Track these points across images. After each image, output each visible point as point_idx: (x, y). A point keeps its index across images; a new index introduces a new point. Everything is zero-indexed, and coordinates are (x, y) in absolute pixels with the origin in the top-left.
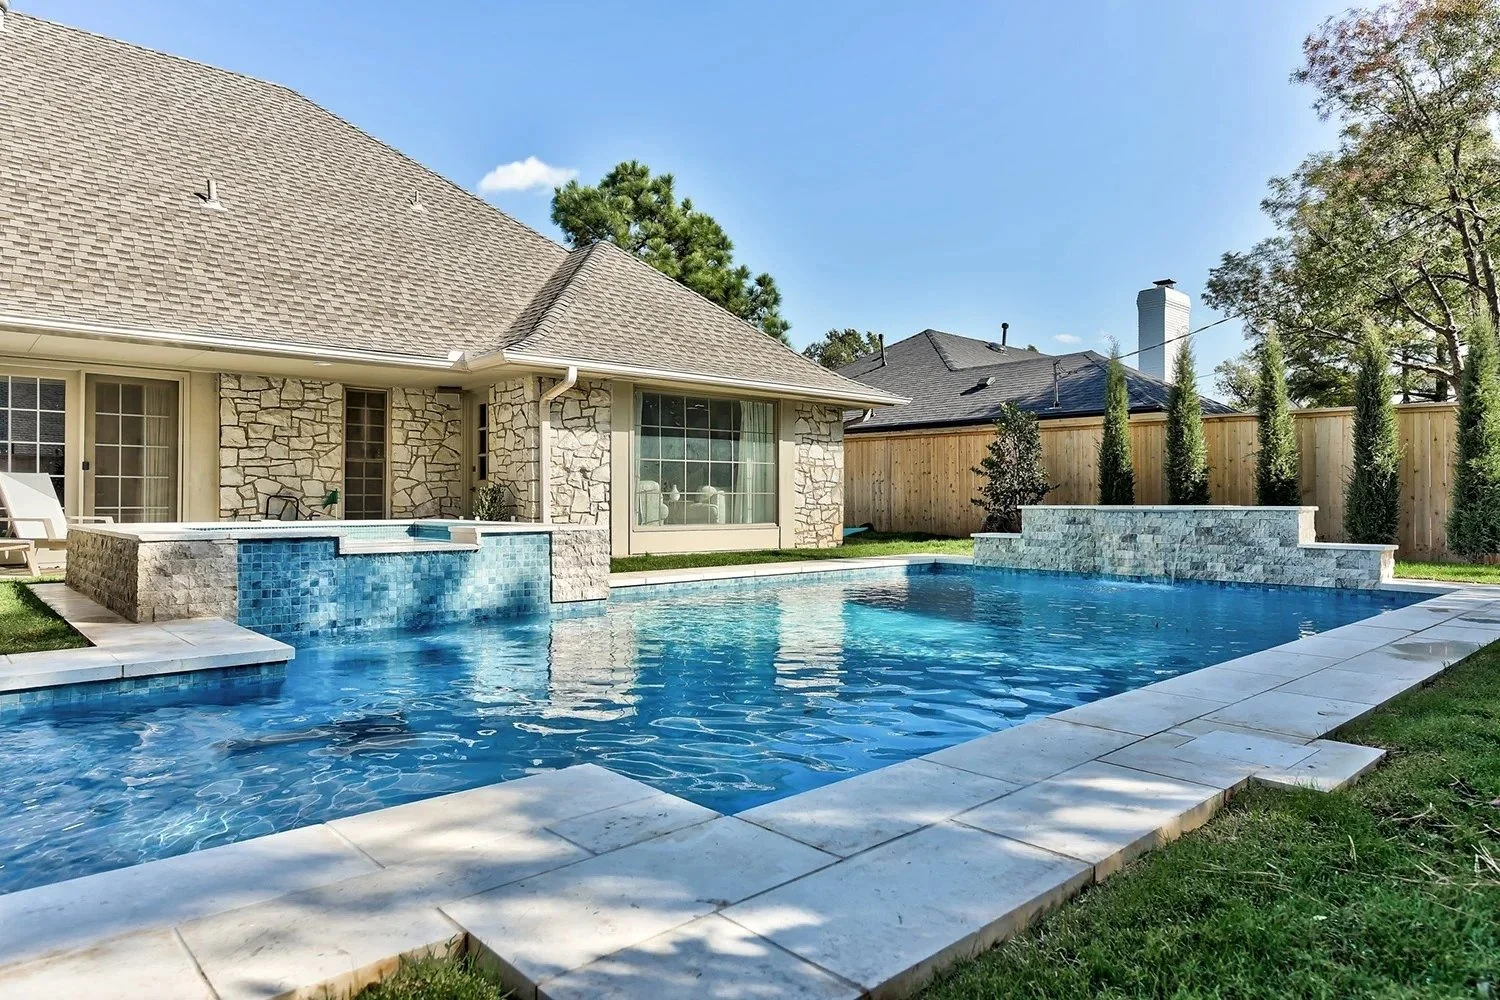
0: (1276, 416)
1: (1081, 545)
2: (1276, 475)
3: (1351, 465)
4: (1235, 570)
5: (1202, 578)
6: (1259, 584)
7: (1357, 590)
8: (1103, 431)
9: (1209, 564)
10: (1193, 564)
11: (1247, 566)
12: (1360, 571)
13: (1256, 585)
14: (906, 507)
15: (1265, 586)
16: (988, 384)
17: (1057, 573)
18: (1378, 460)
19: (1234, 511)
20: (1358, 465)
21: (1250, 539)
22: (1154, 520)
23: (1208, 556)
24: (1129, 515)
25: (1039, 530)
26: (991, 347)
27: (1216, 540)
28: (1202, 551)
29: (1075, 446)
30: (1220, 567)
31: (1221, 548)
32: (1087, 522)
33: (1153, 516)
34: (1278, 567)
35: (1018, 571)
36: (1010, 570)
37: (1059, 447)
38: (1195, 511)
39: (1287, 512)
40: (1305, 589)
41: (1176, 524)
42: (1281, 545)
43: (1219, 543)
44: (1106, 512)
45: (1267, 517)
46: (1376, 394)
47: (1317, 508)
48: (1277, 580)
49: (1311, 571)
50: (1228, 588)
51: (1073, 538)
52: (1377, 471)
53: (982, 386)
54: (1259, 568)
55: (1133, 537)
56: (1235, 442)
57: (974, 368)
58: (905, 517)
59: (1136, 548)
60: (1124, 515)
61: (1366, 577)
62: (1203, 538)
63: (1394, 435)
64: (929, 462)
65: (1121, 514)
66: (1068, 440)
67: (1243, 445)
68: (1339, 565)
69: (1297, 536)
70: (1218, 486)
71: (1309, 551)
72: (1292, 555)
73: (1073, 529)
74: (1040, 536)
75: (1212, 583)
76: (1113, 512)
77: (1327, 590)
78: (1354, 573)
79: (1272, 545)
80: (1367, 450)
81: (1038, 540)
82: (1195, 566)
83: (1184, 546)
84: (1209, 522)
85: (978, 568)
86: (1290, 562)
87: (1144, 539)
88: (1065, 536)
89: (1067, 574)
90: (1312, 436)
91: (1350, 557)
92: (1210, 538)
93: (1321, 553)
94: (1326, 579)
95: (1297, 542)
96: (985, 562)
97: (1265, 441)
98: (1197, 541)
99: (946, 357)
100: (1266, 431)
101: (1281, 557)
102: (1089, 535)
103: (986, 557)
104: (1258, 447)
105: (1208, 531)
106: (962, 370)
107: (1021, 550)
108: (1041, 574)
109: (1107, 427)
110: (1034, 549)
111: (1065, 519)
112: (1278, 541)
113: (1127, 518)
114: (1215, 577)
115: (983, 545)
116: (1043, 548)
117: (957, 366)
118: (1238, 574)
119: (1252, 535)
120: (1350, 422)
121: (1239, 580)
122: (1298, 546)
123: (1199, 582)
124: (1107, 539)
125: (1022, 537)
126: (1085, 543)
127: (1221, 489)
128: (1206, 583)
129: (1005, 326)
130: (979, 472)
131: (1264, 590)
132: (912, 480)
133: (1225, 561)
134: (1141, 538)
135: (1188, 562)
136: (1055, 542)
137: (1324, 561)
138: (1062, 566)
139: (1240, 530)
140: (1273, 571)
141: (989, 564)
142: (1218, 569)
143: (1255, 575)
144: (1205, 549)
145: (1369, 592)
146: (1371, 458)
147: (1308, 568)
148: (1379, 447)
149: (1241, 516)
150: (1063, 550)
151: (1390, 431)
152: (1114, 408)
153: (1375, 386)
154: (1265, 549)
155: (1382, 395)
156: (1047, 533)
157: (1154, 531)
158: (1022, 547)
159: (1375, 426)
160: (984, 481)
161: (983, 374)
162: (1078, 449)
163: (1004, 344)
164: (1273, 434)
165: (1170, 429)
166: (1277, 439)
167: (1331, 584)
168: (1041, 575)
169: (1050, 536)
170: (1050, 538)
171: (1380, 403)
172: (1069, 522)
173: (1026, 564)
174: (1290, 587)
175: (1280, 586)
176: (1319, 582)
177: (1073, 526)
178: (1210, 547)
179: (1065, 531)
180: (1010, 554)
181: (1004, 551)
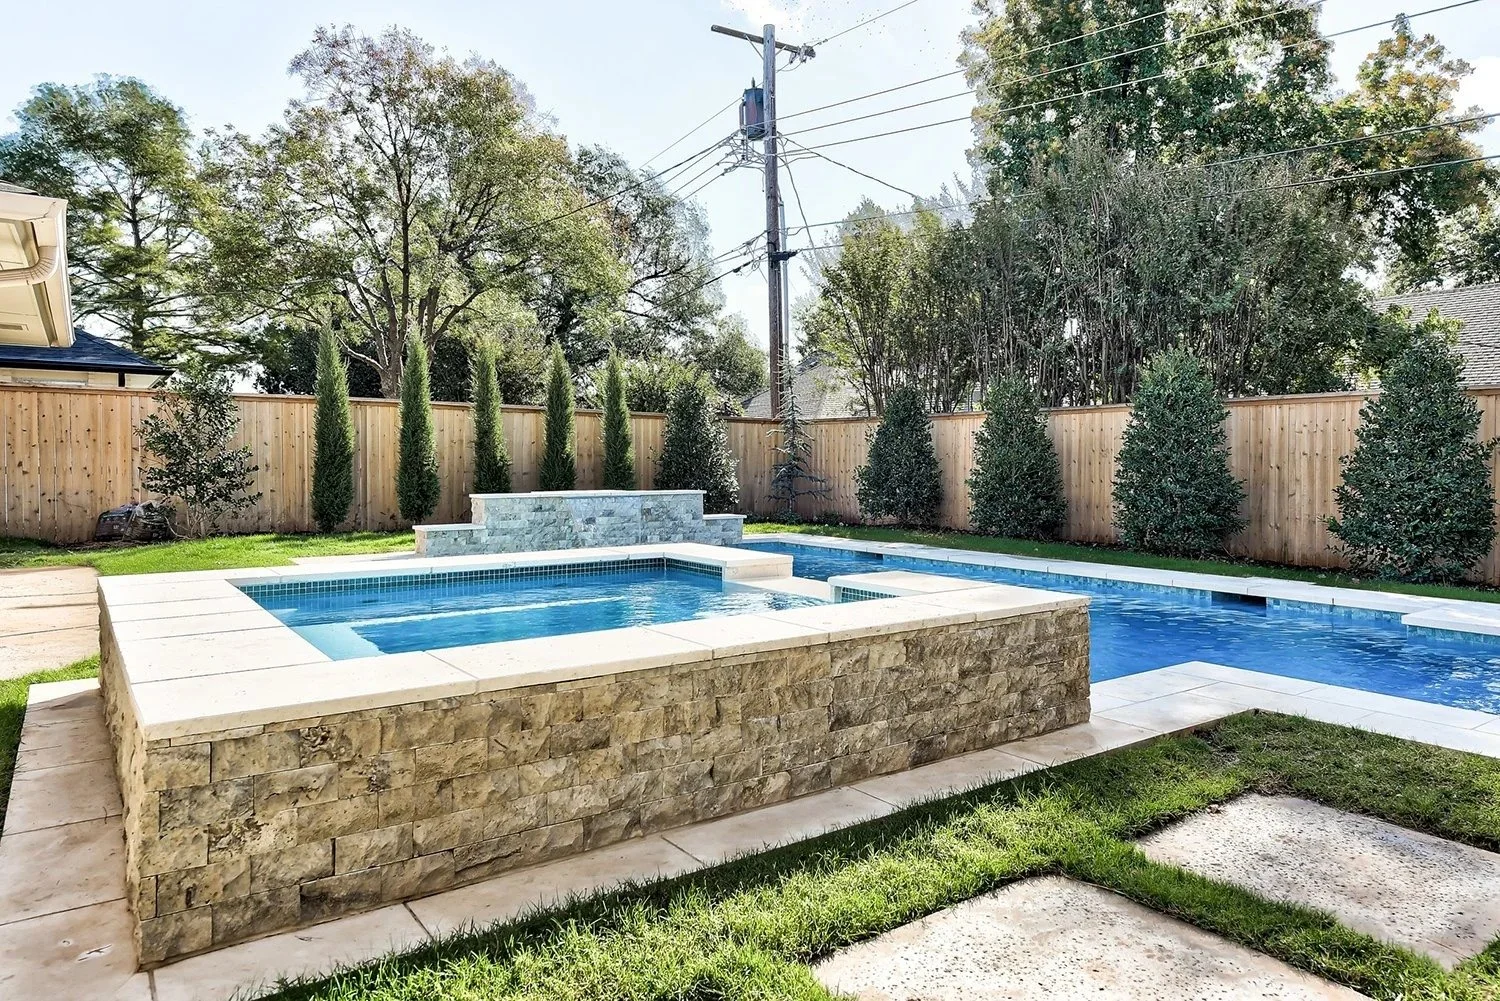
1: (547, 529)
9: (649, 537)
10: (638, 538)
12: (733, 532)
19: (666, 495)
23: (648, 531)
24: (590, 501)
27: (653, 518)
28: (644, 527)
30: (656, 538)
31: (657, 524)
32: (553, 509)
34: (692, 534)
38: (641, 496)
39: (696, 495)
41: (627, 506)
42: (693, 519)
43: (656, 520)
44: (571, 499)
45: (685, 499)
49: (709, 535)
51: (539, 524)
54: (681, 536)
59: (595, 529)
60: (585, 501)
61: (736, 536)
62: (645, 517)
65: (583, 500)
69: (701, 512)
71: (708, 522)
72: (699, 525)
73: (539, 516)
74: (503, 525)
76: (577, 498)
78: (731, 534)
79: (687, 518)
82: (639, 540)
83: (631, 524)
84: (649, 504)
86: (698, 530)
88: (531, 523)
91: (729, 524)
92: (650, 517)
93: (715, 522)
94: (717, 540)
95: (701, 515)
98: (641, 520)
101: (693, 527)
102: (555, 521)
103: (441, 552)
105: (648, 510)
107: (483, 540)
111: (531, 506)
112: (691, 516)
113: (588, 504)
115: (438, 539)
116: (508, 537)
122: (703, 519)
124: (570, 523)
125: (486, 528)
126: (551, 528)
133: (659, 533)
134: (601, 520)
136: (521, 529)
137: (716, 528)
139: (669, 508)
140: (689, 538)
144: (646, 526)
147: (708, 533)
150: (528, 537)
154: (684, 522)
156: (512, 521)
157: (610, 514)
158: (484, 538)
167: (720, 543)
169: (515, 524)
170: (517, 526)
172: (536, 510)
176: (714, 542)
177: (539, 514)
178: (650, 524)
179: (531, 518)
180: (471, 546)
181: (464, 543)
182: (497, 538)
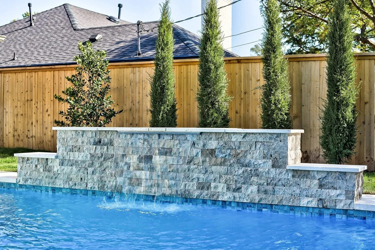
0: (276, 57)
1: (106, 165)
2: (275, 104)
3: (325, 97)
4: (234, 190)
5: (206, 197)
6: (255, 204)
7: (335, 210)
8: (154, 68)
9: (213, 185)
10: (199, 183)
11: (244, 186)
12: (338, 192)
13: (251, 205)
14: (14, 128)
15: (260, 206)
16: (97, 38)
17: (86, 192)
18: (343, 93)
19: (234, 133)
20: (330, 96)
21: (247, 161)
22: (167, 142)
23: (212, 177)
24: (146, 137)
25: (71, 150)
26: (110, 19)
27: (219, 160)
28: (206, 172)
29: (137, 80)
30: (221, 187)
31: (222, 169)
32: (111, 143)
33: (166, 137)
34: (270, 188)
35: (54, 189)
36: (47, 189)
37: (125, 80)
38: (201, 133)
39: (279, 135)
40: (292, 208)
42: (273, 166)
43: (221, 164)
44: (126, 133)
45: (261, 139)
46: (342, 43)
47: (302, 131)
48: (269, 200)
49: (298, 191)
50: (229, 208)
51: (99, 158)
52: (343, 101)
53: (93, 40)
54: (254, 188)
55: (149, 158)
56: (248, 78)
57: (90, 29)
58: (14, 136)
59: (152, 169)
60: (142, 136)
61: (343, 197)
62: (208, 159)
63: (353, 75)
64: (31, 91)
65: (139, 136)
66: (132, 75)
67: (254, 80)
68: (321, 186)
69: (287, 157)
70: (237, 112)
71: (296, 172)
72: (283, 176)
73: (99, 150)
74: (72, 156)
75: (215, 202)
76: (132, 134)
77: (311, 210)
78: (333, 193)
79: (265, 166)
80: (336, 85)
81: (69, 160)
82: (202, 186)
83: (192, 167)
84: (213, 144)
85: (21, 186)
86: (280, 183)
87: (158, 159)
88: (92, 156)
89: (94, 193)
90: (300, 75)
91: (330, 179)
92: (214, 159)
93: (306, 174)
94: (310, 199)
95: (286, 163)
96: (26, 180)
97: (267, 77)
98: (203, 162)
99: (73, 21)
100: (269, 69)
101: (273, 178)
102: (112, 156)
103: (27, 176)
104: (263, 82)
105: (212, 152)
106: (82, 30)
107: (55, 169)
108: (73, 192)
109: (157, 65)
110: (67, 169)
111: (92, 140)
112: (270, 163)
113: (145, 140)
114: (218, 197)
115: (25, 164)
116: (74, 168)
117: (79, 27)
118: (236, 194)
119: (249, 157)
120: (325, 64)
121: (237, 200)
122: (288, 168)
123: (204, 202)
124: (127, 160)
125: (57, 157)
126: (109, 163)
127: (238, 115)
128: (209, 203)
129: (120, 6)
130: (60, 99)
131: (258, 210)
132: (19, 105)
133: (226, 181)
134: (155, 159)
135: (195, 182)
136: (84, 162)
137: (308, 182)
138: (89, 186)
139: (238, 151)
140: (266, 192)
141: (29, 183)
142: (220, 190)
143: (251, 196)
144: (209, 170)
145: (346, 211)
146: (338, 91)
147: (295, 188)
148: (344, 83)
149: (240, 138)
150: (90, 170)
151: (351, 71)
152: (162, 49)
153: (341, 37)
154: (260, 170)
155: (345, 43)
156: (77, 153)
158: (56, 166)
159: (341, 67)
160: (65, 107)
161: (96, 31)
162: (139, 82)
163: (119, 18)
164: (273, 72)
165: (201, 66)
166: (276, 75)
167: (314, 204)
168: (72, 194)
169: (78, 156)
170: (80, 159)
171: (345, 50)
172: (96, 144)
173: (59, 184)
174: (280, 206)
175: (271, 205)
176: (304, 202)
177: (99, 147)
178: (214, 168)
179: (92, 152)
180: (47, 173)
181: (41, 170)
182: (66, 168)
